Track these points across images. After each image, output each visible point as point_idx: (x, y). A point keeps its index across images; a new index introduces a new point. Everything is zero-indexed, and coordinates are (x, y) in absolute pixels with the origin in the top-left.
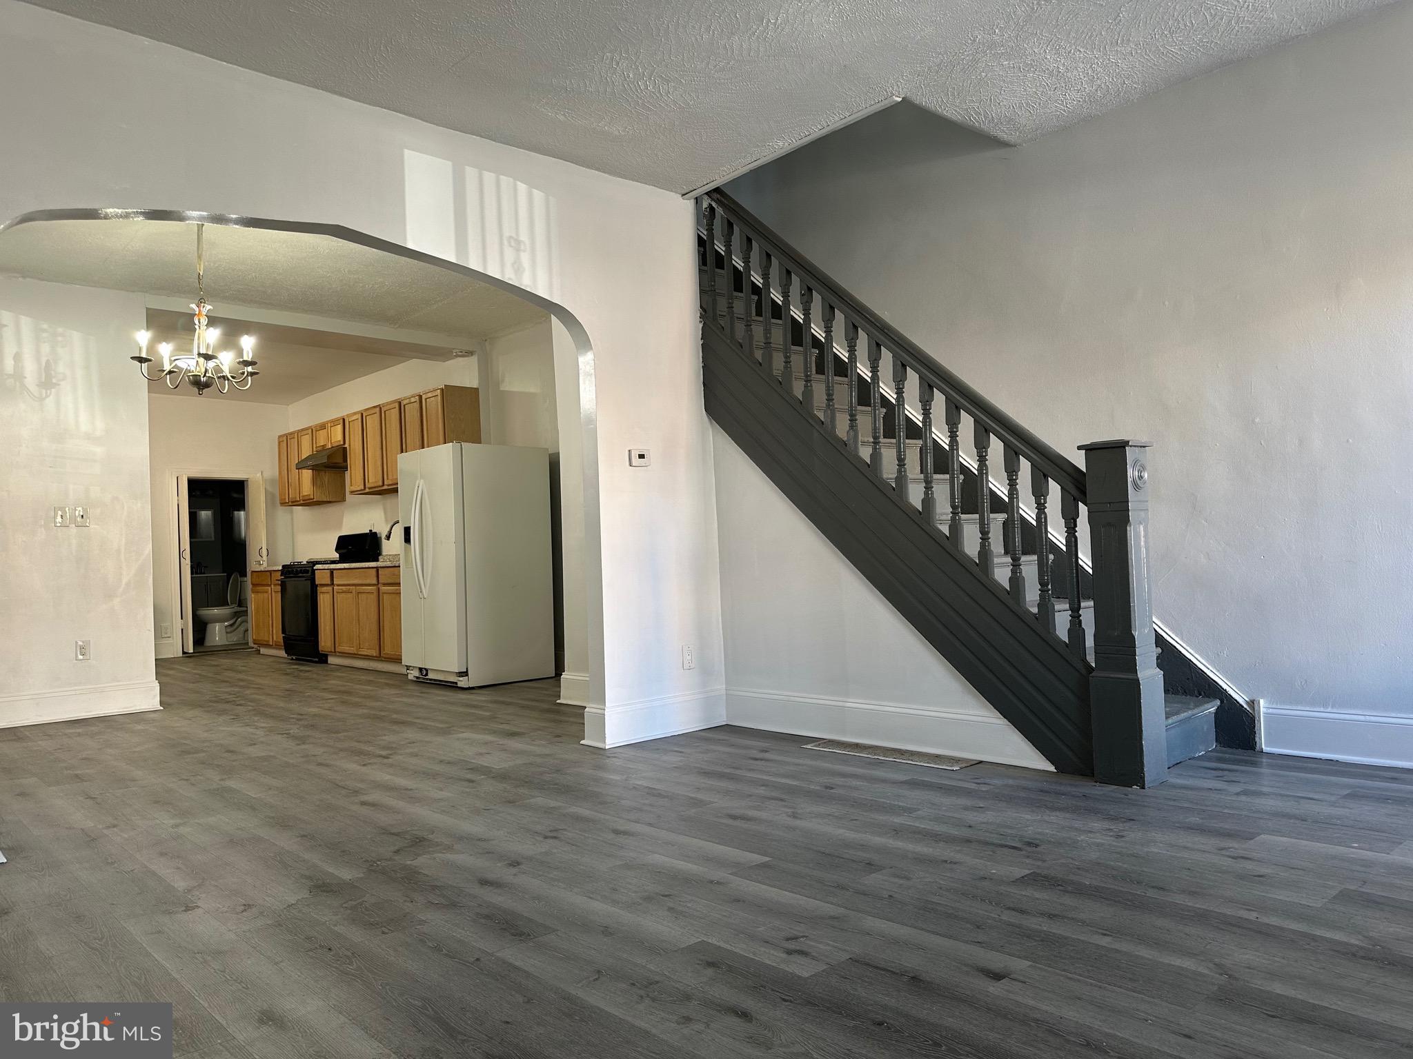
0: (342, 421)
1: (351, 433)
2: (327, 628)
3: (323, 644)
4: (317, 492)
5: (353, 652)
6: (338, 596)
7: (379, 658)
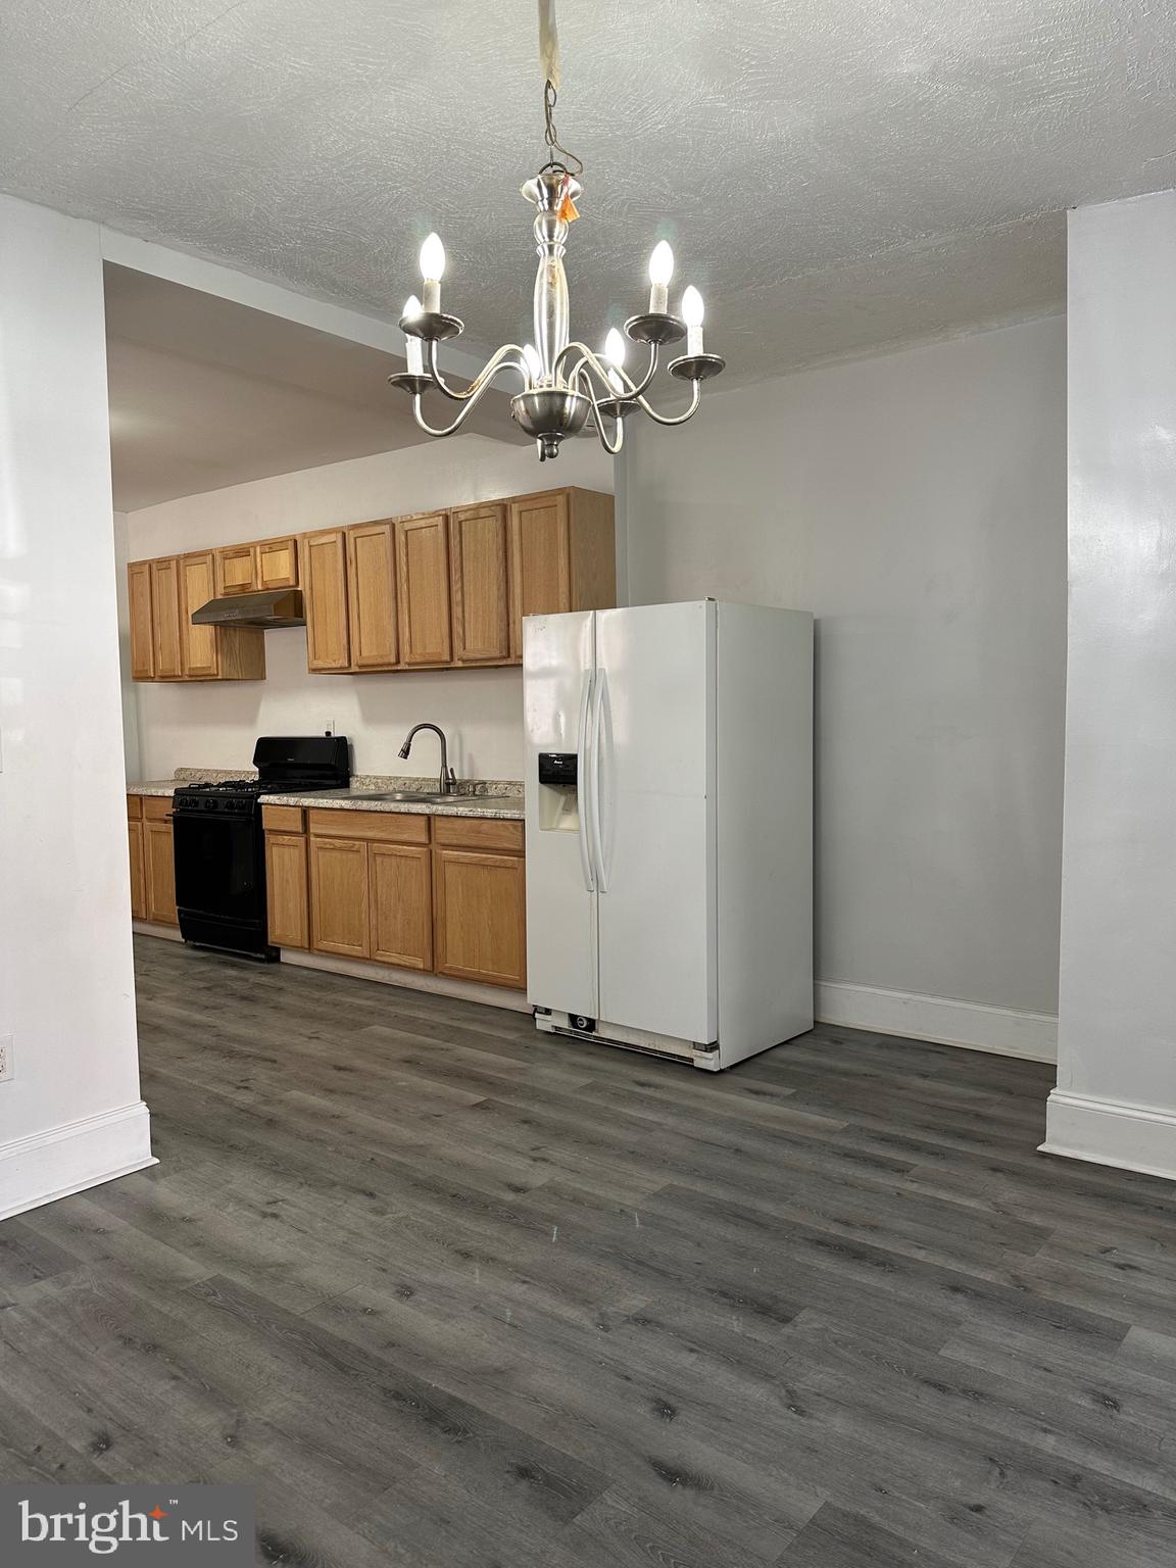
0: (291, 544)
1: (316, 565)
2: (291, 905)
3: (278, 932)
4: (222, 663)
5: (361, 955)
6: (320, 853)
7: (431, 971)
